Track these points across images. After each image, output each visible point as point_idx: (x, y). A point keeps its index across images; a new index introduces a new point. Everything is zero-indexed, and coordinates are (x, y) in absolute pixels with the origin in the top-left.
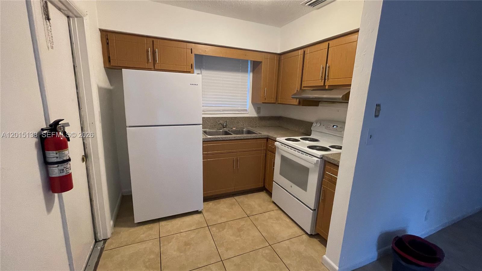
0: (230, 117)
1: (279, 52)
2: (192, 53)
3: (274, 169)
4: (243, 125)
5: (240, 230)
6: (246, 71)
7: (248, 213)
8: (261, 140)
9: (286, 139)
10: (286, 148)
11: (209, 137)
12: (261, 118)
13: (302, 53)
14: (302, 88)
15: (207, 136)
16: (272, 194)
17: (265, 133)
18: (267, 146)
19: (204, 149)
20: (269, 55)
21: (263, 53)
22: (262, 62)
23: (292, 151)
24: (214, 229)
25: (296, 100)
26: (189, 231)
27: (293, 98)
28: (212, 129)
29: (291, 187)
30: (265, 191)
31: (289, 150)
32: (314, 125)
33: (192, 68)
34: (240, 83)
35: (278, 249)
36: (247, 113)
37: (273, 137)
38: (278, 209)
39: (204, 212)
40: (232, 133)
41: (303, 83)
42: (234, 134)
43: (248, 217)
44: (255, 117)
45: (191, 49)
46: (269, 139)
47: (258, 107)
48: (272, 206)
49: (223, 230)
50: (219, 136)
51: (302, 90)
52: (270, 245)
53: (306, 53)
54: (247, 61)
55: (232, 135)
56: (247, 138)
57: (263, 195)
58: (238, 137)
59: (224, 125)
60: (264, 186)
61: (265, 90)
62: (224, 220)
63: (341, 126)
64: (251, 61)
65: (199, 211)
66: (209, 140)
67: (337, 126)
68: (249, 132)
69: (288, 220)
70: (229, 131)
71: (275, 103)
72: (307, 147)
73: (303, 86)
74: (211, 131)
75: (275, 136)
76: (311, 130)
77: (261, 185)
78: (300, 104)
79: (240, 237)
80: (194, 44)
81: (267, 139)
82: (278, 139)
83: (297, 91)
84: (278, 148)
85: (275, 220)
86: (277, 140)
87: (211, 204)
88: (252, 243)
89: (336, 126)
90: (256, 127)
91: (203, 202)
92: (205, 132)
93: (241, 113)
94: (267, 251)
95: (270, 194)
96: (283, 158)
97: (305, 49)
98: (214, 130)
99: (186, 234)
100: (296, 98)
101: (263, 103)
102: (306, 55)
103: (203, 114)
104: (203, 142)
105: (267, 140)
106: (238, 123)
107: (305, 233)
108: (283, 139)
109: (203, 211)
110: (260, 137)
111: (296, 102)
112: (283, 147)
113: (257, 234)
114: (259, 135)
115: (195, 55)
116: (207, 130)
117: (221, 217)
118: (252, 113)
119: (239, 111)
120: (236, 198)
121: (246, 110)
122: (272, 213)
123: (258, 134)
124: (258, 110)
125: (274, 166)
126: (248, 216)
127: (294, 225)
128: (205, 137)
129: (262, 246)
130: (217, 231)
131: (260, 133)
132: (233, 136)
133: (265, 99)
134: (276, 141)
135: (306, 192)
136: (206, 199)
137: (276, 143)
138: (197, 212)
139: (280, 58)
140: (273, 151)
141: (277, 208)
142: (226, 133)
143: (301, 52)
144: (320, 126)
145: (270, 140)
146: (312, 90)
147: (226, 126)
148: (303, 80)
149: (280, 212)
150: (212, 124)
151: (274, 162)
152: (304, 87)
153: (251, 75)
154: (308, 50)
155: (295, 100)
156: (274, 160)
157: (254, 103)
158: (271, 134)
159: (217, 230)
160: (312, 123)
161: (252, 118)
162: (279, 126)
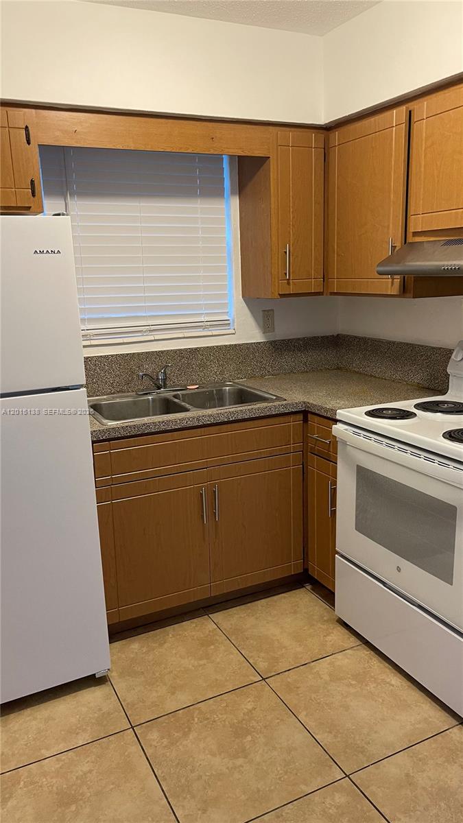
0: (175, 351)
1: (322, 120)
2: (29, 143)
3: (334, 513)
4: (222, 373)
5: (240, 731)
6: (216, 192)
7: (262, 665)
8: (286, 418)
9: (370, 414)
10: (371, 444)
11: (112, 424)
12: (279, 347)
13: (404, 118)
14: (410, 239)
15: (105, 421)
16: (334, 594)
17: (295, 396)
18: (305, 439)
19: (100, 467)
20: (291, 134)
21: (271, 128)
22: (268, 158)
23: (395, 453)
24: (154, 736)
25: (393, 279)
26: (70, 753)
27: (380, 273)
28: (120, 394)
29: (399, 569)
30: (309, 587)
31: (382, 448)
32: (456, 357)
33: (33, 194)
34: (200, 235)
35: (373, 788)
36: (232, 331)
37: (322, 408)
38: (359, 642)
39: (114, 676)
40: (187, 406)
41: (412, 219)
42: (195, 409)
43: (263, 682)
44: (259, 343)
45: (27, 127)
46: (310, 416)
47: (265, 311)
48: (338, 636)
49: (186, 735)
50: (146, 420)
51: (412, 244)
52: (347, 776)
53: (415, 118)
54: (218, 159)
55: (187, 410)
56: (240, 417)
57: (304, 599)
58: (210, 416)
59: (158, 379)
60: (306, 570)
61: (286, 252)
62: (184, 699)
64: (231, 157)
65: (97, 676)
66: (113, 435)
68: (243, 397)
69: (396, 680)
70: (175, 396)
71: (320, 294)
72: (444, 436)
73: (411, 229)
74: (118, 400)
75: (330, 405)
76: (447, 376)
77: (294, 568)
78: (404, 290)
79: (246, 757)
80: (33, 111)
81: (305, 414)
82: (342, 414)
83: (394, 247)
84: (345, 443)
85: (353, 682)
86: (338, 417)
87: (135, 646)
88: (286, 773)
90: (262, 376)
91: (110, 643)
92: (96, 407)
93: (210, 333)
94: (340, 799)
95: (328, 596)
96: (365, 478)
97: (411, 105)
98: (127, 397)
99: (61, 763)
100: (392, 274)
101: (282, 296)
102: (415, 127)
103: (84, 347)
104: (93, 442)
105: (305, 420)
106: (203, 366)
107: (455, 722)
108: (357, 414)
109: (109, 674)
110: (282, 410)
111: (391, 286)
112: (361, 440)
113: (300, 737)
114: (275, 404)
115: (42, 147)
116: (104, 399)
117: (173, 690)
118: (246, 331)
119: (204, 328)
120: (218, 617)
121: (225, 324)
122: (342, 660)
123: (272, 401)
124: (266, 318)
125: (334, 504)
126: (264, 679)
127: (416, 695)
128: (97, 427)
129: (319, 782)
130: (165, 741)
131: (278, 398)
132: (193, 414)
133: (289, 284)
134: (336, 421)
135: (452, 585)
136: (119, 631)
137: (338, 429)
138: (92, 681)
139: (326, 141)
140: (327, 452)
141: (353, 641)
142: (169, 406)
143: (398, 115)
145: (316, 419)
146: (444, 244)
147: (164, 380)
148: (411, 211)
149: (365, 653)
150: (117, 379)
151: (335, 489)
152: (415, 234)
153: (235, 202)
154: (423, 108)
155: (391, 280)
156: (335, 483)
157: (250, 294)
158: (317, 398)
159: (163, 738)
160: (450, 352)
161: (248, 348)
162: (338, 368)
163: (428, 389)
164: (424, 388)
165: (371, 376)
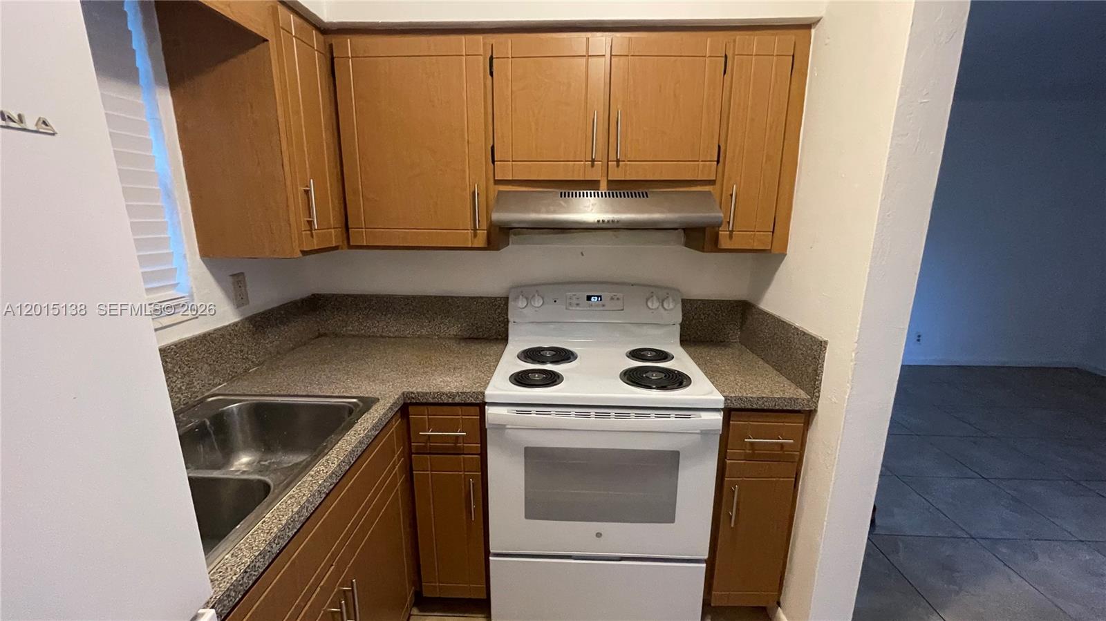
1: (325, 16)
12: (260, 324)
13: (480, 50)
14: (493, 187)
16: (488, 601)
18: (407, 439)
22: (267, 40)
25: (476, 230)
29: (599, 535)
32: (516, 304)
37: (442, 394)
41: (497, 166)
44: (233, 325)
46: (413, 408)
47: (233, 275)
53: (499, 54)
60: (418, 596)
63: (612, 294)
67: (600, 296)
71: (336, 248)
73: (497, 177)
76: (506, 324)
78: (489, 244)
81: (405, 407)
82: (492, 394)
84: (501, 427)
86: (489, 400)
89: (598, 297)
95: (478, 608)
96: (541, 457)
101: (306, 253)
102: (495, 63)
105: (404, 415)
111: (484, 238)
112: (533, 418)
124: (237, 287)
133: (313, 235)
134: (486, 406)
135: (673, 522)
139: (328, 48)
143: (468, 45)
144: (543, 304)
145: (428, 409)
148: (500, 157)
152: (501, 182)
153: (165, 100)
154: (506, 44)
156: (483, 477)
160: (506, 299)
161: (223, 336)
162: (320, 335)
163: (470, 339)
164: (466, 339)
165: (382, 337)
